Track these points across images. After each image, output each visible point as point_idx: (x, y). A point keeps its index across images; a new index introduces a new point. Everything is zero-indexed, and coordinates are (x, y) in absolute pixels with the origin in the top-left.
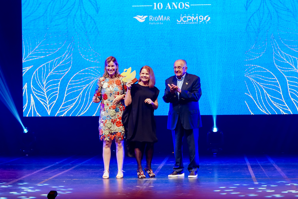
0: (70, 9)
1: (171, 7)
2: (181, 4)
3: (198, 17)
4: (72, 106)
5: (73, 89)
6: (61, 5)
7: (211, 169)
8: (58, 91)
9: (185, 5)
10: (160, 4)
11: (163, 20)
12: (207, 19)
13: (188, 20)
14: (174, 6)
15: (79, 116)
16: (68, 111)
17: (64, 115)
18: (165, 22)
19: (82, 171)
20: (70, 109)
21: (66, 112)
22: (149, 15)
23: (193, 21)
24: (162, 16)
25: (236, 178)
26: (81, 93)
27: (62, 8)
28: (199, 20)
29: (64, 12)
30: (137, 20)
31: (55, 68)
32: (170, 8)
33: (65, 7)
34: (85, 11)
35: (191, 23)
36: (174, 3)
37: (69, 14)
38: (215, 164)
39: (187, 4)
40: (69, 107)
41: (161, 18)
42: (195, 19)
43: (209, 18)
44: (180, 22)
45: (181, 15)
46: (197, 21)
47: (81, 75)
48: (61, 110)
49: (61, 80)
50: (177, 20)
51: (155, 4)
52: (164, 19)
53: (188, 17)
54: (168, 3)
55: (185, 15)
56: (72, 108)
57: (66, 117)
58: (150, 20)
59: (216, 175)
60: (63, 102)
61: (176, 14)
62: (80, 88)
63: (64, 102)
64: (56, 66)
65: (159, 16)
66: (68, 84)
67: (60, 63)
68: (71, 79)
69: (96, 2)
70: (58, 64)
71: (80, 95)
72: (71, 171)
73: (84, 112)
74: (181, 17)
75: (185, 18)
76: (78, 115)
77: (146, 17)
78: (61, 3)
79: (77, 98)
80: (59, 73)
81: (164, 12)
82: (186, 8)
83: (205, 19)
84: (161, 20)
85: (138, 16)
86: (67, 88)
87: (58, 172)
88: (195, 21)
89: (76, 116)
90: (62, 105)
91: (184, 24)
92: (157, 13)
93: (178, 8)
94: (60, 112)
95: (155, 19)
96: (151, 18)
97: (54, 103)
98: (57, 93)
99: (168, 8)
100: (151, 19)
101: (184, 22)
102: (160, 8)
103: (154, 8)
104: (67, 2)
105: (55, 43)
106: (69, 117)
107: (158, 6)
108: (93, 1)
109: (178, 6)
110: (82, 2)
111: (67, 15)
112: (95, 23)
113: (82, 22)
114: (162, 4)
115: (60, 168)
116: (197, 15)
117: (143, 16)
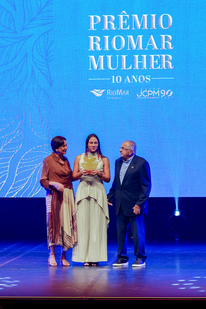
0: (21, 82)
1: (131, 81)
2: (142, 78)
3: (160, 92)
4: (23, 187)
5: (25, 168)
6: (12, 78)
7: (171, 258)
8: (8, 170)
9: (145, 78)
10: (119, 78)
11: (121, 94)
12: (169, 93)
13: (149, 94)
14: (134, 80)
15: (30, 197)
16: (18, 191)
17: (15, 196)
18: (124, 96)
19: (31, 258)
20: (21, 189)
21: (17, 193)
22: (106, 89)
23: (154, 96)
24: (121, 90)
25: (198, 269)
26: (32, 173)
27: (13, 81)
28: (160, 94)
29: (15, 85)
30: (93, 94)
31: (5, 145)
32: (129, 81)
33: (16, 80)
34: (37, 84)
35: (152, 98)
36: (134, 76)
37: (21, 87)
38: (177, 250)
39: (148, 77)
40: (19, 187)
41: (119, 92)
42: (156, 94)
43: (172, 93)
44: (140, 97)
45: (141, 89)
46: (159, 96)
47: (34, 153)
48: (11, 190)
49: (11, 159)
50: (137, 95)
51: (113, 77)
52: (122, 93)
53: (149, 91)
54: (128, 76)
55: (146, 89)
56: (23, 188)
57: (16, 198)
58: (108, 95)
59: (178, 264)
60: (14, 182)
61: (135, 88)
62: (32, 167)
63: (15, 182)
64: (6, 143)
65: (118, 90)
66: (19, 163)
67: (11, 140)
68: (22, 157)
69: (50, 75)
70: (8, 141)
71: (31, 174)
72: (19, 258)
73: (36, 193)
74: (141, 91)
75: (146, 92)
76: (29, 196)
77: (103, 91)
78: (12, 75)
79: (28, 177)
80: (9, 150)
81: (123, 86)
82: (146, 82)
83: (167, 93)
84: (119, 94)
85: (94, 90)
86: (17, 167)
87: (6, 260)
88: (157, 95)
89: (27, 197)
90: (12, 185)
91: (144, 99)
92: (115, 87)
93: (138, 81)
94: (10, 193)
95: (113, 93)
96: (109, 92)
97: (3, 183)
98: (7, 172)
99: (128, 81)
100: (109, 94)
101: (144, 97)
102: (119, 81)
103: (112, 81)
104: (19, 74)
105: (5, 119)
106: (20, 198)
107: (116, 79)
108: (46, 73)
109: (138, 80)
110: (35, 74)
111: (18, 88)
112: (48, 97)
113: (35, 96)
114: (121, 78)
115: (8, 255)
116: (158, 89)
117: (100, 90)
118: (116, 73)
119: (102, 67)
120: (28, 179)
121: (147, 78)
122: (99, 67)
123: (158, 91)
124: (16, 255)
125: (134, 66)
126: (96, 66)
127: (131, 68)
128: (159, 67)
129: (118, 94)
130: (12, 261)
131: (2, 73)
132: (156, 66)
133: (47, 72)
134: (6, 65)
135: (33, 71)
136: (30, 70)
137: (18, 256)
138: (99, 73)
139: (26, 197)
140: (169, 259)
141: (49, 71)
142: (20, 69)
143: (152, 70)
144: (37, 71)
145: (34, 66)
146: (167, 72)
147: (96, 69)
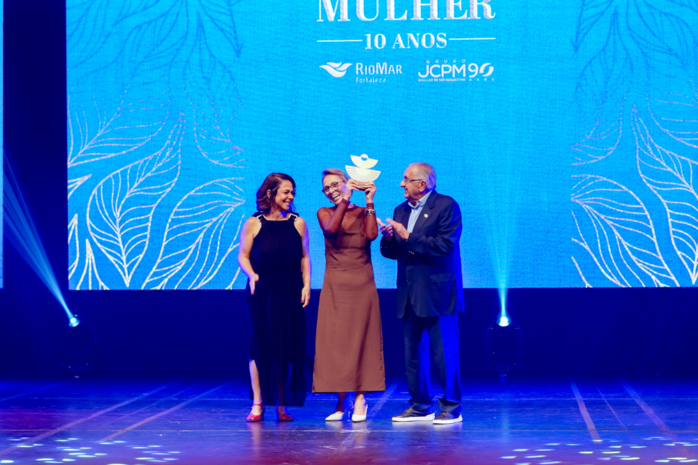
0: (175, 47)
1: (405, 44)
2: (428, 38)
3: (467, 67)
4: (180, 267)
5: (184, 229)
6: (156, 38)
7: (495, 410)
8: (149, 231)
9: (436, 38)
10: (380, 37)
11: (386, 73)
12: (486, 70)
13: (443, 72)
14: (411, 42)
15: (195, 289)
16: (169, 277)
17: (162, 287)
18: (391, 77)
19: (201, 411)
20: (174, 273)
21: (166, 280)
22: (354, 62)
23: (454, 76)
24: (385, 64)
25: (552, 429)
26: (199, 237)
27: (157, 46)
28: (468, 73)
29: (162, 54)
30: (327, 72)
31: (141, 180)
32: (402, 46)
33: (164, 43)
34: (209, 51)
35: (451, 80)
36: (411, 35)
37: (173, 59)
38: (505, 398)
39: (441, 36)
40: (172, 268)
41: (382, 68)
42: (459, 71)
43: (491, 69)
44: (426, 78)
45: (428, 62)
46: (464, 75)
47: (201, 197)
48: (155, 274)
49: (154, 208)
50: (419, 73)
51: (369, 35)
52: (388, 70)
53: (443, 66)
54: (399, 35)
55: (437, 61)
56: (181, 271)
57: (165, 290)
58: (357, 73)
59: (505, 423)
60: (160, 257)
61: (415, 60)
62: (198, 225)
63: (162, 257)
64: (144, 175)
65: (378, 64)
66: (172, 216)
67: (154, 169)
68: (178, 205)
69: (235, 32)
70: (148, 170)
71: (197, 241)
72: (176, 412)
73: (206, 279)
74: (428, 66)
75: (437, 68)
76: (193, 287)
77: (347, 65)
78: (156, 33)
79: (190, 247)
80: (151, 191)
81: (389, 55)
82: (438, 46)
83: (482, 71)
84: (382, 72)
85: (329, 63)
86: (168, 225)
87: (148, 414)
88: (459, 75)
89: (189, 289)
90: (157, 264)
91: (434, 83)
92: (373, 57)
93: (420, 45)
94: (152, 280)
95: (368, 71)
96: (359, 68)
97: (138, 259)
98: (146, 236)
99: (399, 45)
100: (359, 71)
101: (434, 78)
102: (380, 46)
103: (366, 45)
104: (170, 31)
105: (142, 124)
106: (173, 290)
107: (375, 41)
108: (228, 29)
109: (420, 42)
110: (203, 31)
111: (168, 61)
112: (232, 79)
113: (204, 78)
114: (384, 37)
115: (151, 405)
116: (464, 61)
117: (341, 63)
118: (374, 28)
119: (345, 16)
120: (189, 250)
121: (439, 39)
122: (338, 15)
123: (464, 66)
124: (169, 404)
125: (411, 14)
126: (331, 15)
127: (405, 17)
128: (465, 16)
129: (379, 72)
130: (162, 416)
131: (135, 28)
132: (458, 13)
133: (230, 27)
134: (144, 12)
135: (200, 25)
136: (194, 23)
137: (173, 407)
138: (339, 28)
139: (185, 289)
140: (491, 412)
141: (234, 23)
142: (173, 21)
143: (451, 21)
144: (208, 25)
145: (203, 15)
146: (482, 26)
147: (333, 19)
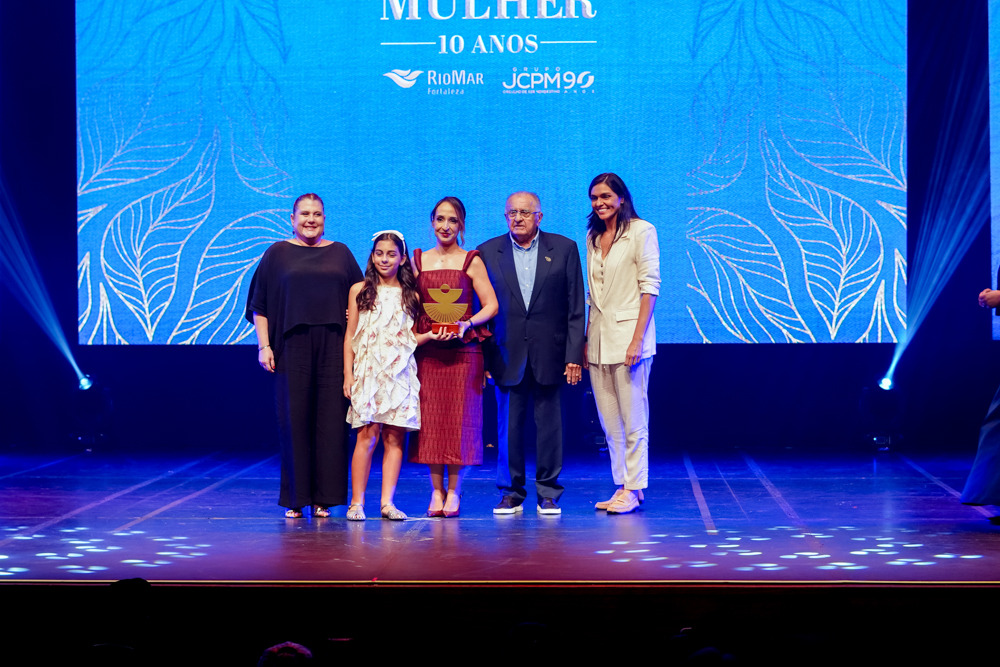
0: (209, 50)
1: (488, 48)
2: (515, 41)
3: (562, 76)
4: (214, 318)
5: (218, 271)
6: (185, 39)
7: (593, 493)
8: (176, 274)
9: (524, 41)
10: (457, 40)
11: (464, 83)
12: (586, 79)
13: (533, 82)
14: (495, 46)
15: (232, 343)
16: (201, 329)
17: (192, 342)
18: (469, 87)
19: (238, 494)
20: (207, 324)
21: (197, 333)
22: (425, 68)
23: (546, 86)
24: (463, 72)
25: (659, 516)
26: (237, 282)
27: (187, 48)
28: (563, 84)
29: (192, 59)
31: (166, 211)
32: (484, 50)
33: (195, 45)
34: (250, 55)
35: (543, 91)
36: (495, 37)
37: (207, 64)
38: (603, 477)
39: (531, 39)
40: (204, 319)
41: (459, 77)
42: (552, 81)
43: (591, 79)
44: (512, 89)
45: (515, 69)
46: (559, 86)
47: (239, 232)
48: (184, 326)
49: (182, 246)
50: (504, 84)
51: (444, 37)
52: (466, 79)
53: (533, 75)
54: (480, 37)
55: (526, 69)
56: (214, 322)
57: (196, 345)
58: (429, 83)
60: (189, 306)
61: (499, 67)
62: (235, 267)
63: (193, 305)
64: (171, 205)
65: (455, 72)
66: (204, 256)
67: (182, 198)
68: (212, 241)
69: (281, 32)
70: (174, 200)
71: (235, 285)
72: (207, 494)
73: (246, 332)
74: (515, 75)
75: (526, 77)
76: (230, 341)
77: (417, 73)
78: (186, 32)
79: (226, 293)
80: (179, 224)
81: (467, 61)
82: (527, 50)
83: (580, 81)
84: (459, 82)
85: (395, 71)
86: (199, 266)
87: (173, 497)
88: (553, 86)
89: (225, 343)
90: (186, 314)
91: (521, 94)
92: (448, 64)
93: (506, 49)
94: (180, 332)
95: (442, 80)
96: (432, 76)
97: (163, 307)
98: (172, 280)
99: (479, 49)
100: (432, 80)
101: (521, 89)
102: (457, 49)
103: (440, 49)
104: (202, 30)
105: (168, 144)
106: (206, 346)
107: (451, 44)
108: (273, 28)
109: (505, 46)
110: (243, 31)
111: (200, 67)
112: (277, 88)
113: (244, 87)
114: (461, 39)
115: (179, 486)
116: (558, 69)
117: (409, 71)
118: (449, 28)
119: (415, 14)
120: (225, 297)
121: (529, 42)
122: (406, 12)
123: (558, 75)
124: (200, 485)
125: (494, 12)
126: (398, 11)
127: (487, 15)
128: (560, 14)
129: (456, 81)
130: (190, 500)
131: (159, 27)
132: (551, 10)
133: (275, 26)
134: (171, 7)
135: (239, 23)
136: (231, 20)
137: (204, 488)
138: (407, 28)
139: (221, 343)
141: (280, 21)
142: (206, 18)
143: (542, 20)
144: (248, 23)
145: (242, 10)
146: (579, 26)
147: (400, 17)
